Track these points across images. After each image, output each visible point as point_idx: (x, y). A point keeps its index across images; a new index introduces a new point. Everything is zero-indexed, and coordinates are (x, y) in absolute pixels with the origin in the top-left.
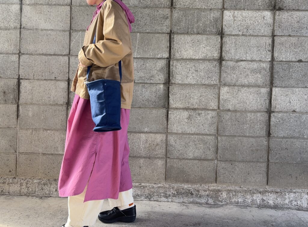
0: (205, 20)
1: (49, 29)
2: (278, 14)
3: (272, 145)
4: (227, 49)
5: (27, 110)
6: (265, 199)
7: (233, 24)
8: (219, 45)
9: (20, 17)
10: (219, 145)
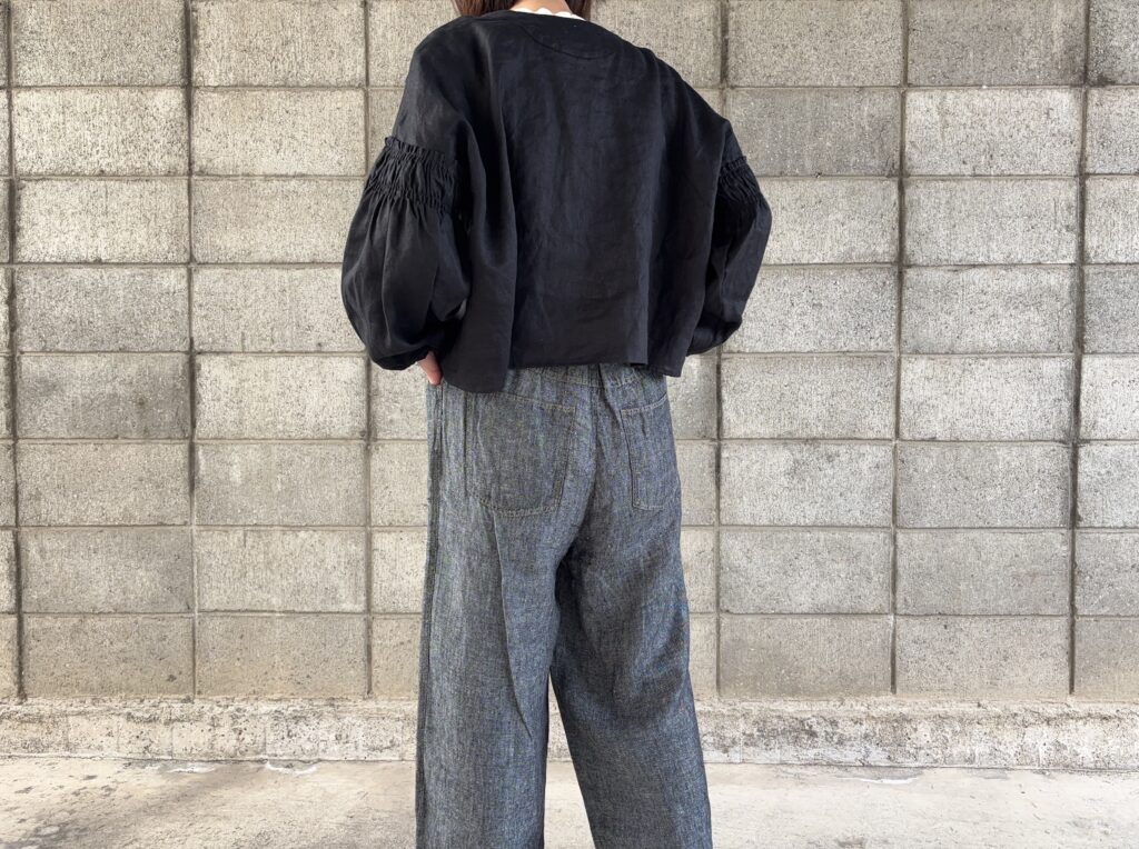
0: (843, 126)
1: (291, 173)
2: (1095, 100)
3: (1084, 557)
4: (923, 227)
5: (222, 462)
6: (1065, 743)
7: (939, 137)
8: (893, 215)
9: (186, 133)
10: (902, 562)
